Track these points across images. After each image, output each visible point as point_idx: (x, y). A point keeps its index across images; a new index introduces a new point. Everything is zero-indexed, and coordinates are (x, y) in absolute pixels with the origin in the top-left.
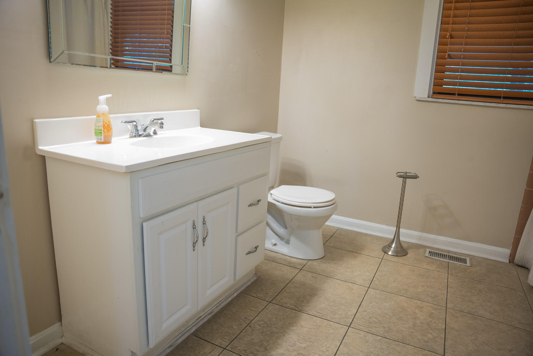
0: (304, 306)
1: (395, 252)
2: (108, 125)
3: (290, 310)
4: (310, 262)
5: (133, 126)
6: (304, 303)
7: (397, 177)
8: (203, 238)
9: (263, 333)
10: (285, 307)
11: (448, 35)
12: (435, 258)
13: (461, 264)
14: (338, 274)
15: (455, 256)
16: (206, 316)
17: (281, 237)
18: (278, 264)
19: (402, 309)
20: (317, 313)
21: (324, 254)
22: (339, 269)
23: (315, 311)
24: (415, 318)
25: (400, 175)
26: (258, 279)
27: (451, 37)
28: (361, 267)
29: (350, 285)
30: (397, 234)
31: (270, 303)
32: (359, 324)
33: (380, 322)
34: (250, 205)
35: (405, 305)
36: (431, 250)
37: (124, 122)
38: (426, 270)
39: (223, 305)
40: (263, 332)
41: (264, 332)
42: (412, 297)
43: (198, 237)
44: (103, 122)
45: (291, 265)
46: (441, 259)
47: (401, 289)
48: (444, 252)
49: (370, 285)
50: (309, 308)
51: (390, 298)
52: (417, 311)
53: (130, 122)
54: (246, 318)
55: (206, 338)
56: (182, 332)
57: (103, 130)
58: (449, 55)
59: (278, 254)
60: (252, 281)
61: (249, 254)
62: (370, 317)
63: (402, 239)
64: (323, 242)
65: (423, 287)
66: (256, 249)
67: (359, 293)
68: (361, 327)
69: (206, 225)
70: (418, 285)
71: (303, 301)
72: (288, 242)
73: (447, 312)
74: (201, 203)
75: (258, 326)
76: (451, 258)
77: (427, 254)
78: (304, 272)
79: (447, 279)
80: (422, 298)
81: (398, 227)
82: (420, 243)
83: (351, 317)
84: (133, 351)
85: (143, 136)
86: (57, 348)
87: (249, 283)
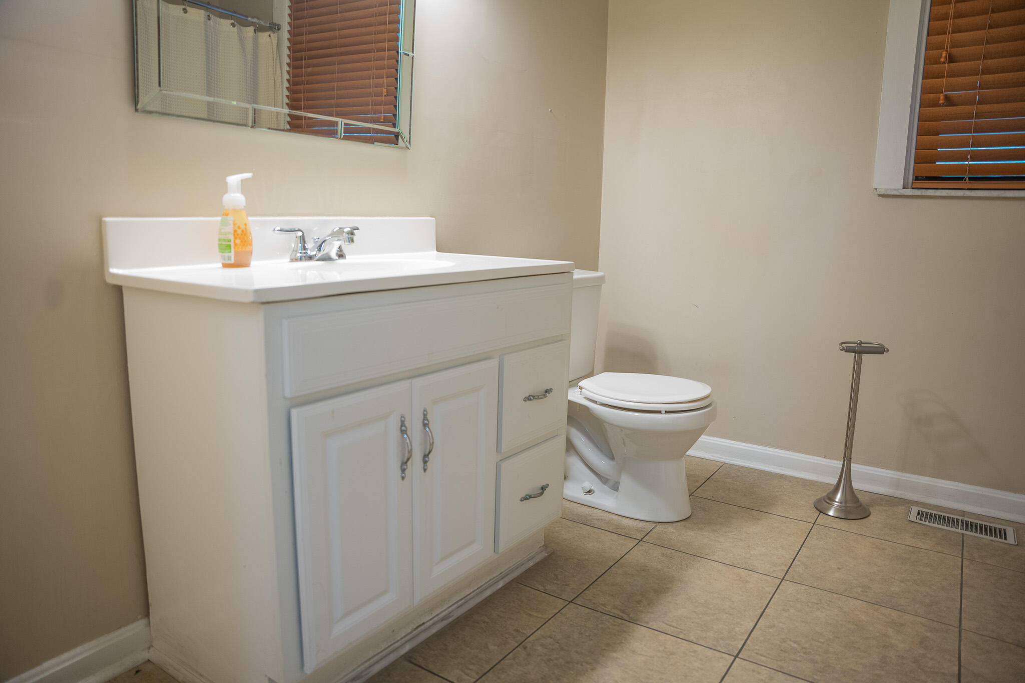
0: (642, 612)
1: (843, 509)
2: (243, 231)
3: (611, 618)
4: (660, 527)
5: (297, 239)
6: (642, 606)
7: (841, 350)
8: (422, 455)
9: (551, 662)
10: (601, 612)
11: (944, 55)
12: (931, 524)
13: (993, 538)
14: (719, 551)
15: (979, 522)
16: (434, 624)
17: (603, 477)
18: (593, 529)
19: (856, 625)
20: (668, 627)
21: (691, 511)
22: (721, 542)
23: (663, 622)
24: (885, 647)
25: (847, 346)
26: (549, 556)
27: (951, 59)
28: (767, 539)
29: (743, 573)
30: (846, 474)
31: (571, 604)
32: (758, 652)
33: (804, 650)
34: (528, 399)
35: (863, 617)
36: (921, 509)
37: (277, 231)
38: (911, 548)
39: (472, 603)
40: (549, 660)
41: (552, 660)
42: (879, 603)
43: (410, 452)
44: (234, 224)
45: (620, 532)
46: (945, 527)
47: (855, 585)
48: (952, 514)
49: (786, 574)
50: (652, 616)
51: (830, 601)
52: (890, 632)
53: (289, 230)
54: (517, 631)
55: (431, 667)
56: (382, 651)
57: (232, 241)
58: (946, 97)
59: (595, 510)
60: (537, 559)
61: (528, 499)
62: (783, 639)
63: (856, 485)
64: (689, 490)
65: (903, 582)
66: (541, 491)
67: (761, 589)
68: (763, 658)
69: (429, 429)
70: (893, 578)
71: (641, 601)
72: (615, 487)
73: (962, 638)
74: (418, 382)
75: (539, 648)
76: (969, 526)
77: (913, 516)
78: (647, 545)
79: (960, 567)
80: (902, 606)
81: (847, 459)
82: (898, 493)
83: (740, 637)
84: (272, 678)
85: (316, 259)
86: (137, 670)
87: (531, 564)
